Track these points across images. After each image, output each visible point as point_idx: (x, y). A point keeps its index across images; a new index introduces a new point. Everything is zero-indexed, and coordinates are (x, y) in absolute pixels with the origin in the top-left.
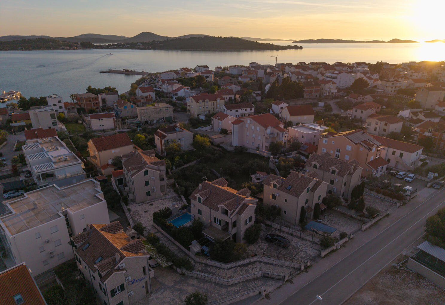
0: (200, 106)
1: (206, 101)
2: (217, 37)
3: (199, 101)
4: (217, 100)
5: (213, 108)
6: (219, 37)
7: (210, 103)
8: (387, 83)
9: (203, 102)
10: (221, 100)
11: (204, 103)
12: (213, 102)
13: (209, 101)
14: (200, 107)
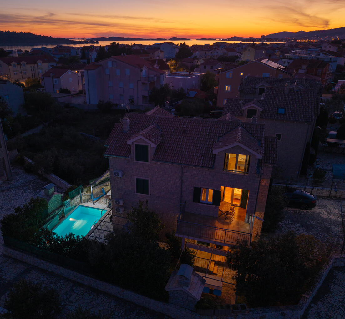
0: (14, 71)
1: (21, 63)
2: (4, 31)
3: (12, 64)
4: (37, 63)
5: (33, 74)
6: (7, 31)
7: (28, 67)
8: (206, 53)
9: (17, 65)
10: (42, 63)
11: (19, 66)
12: (32, 65)
13: (27, 64)
14: (15, 73)
